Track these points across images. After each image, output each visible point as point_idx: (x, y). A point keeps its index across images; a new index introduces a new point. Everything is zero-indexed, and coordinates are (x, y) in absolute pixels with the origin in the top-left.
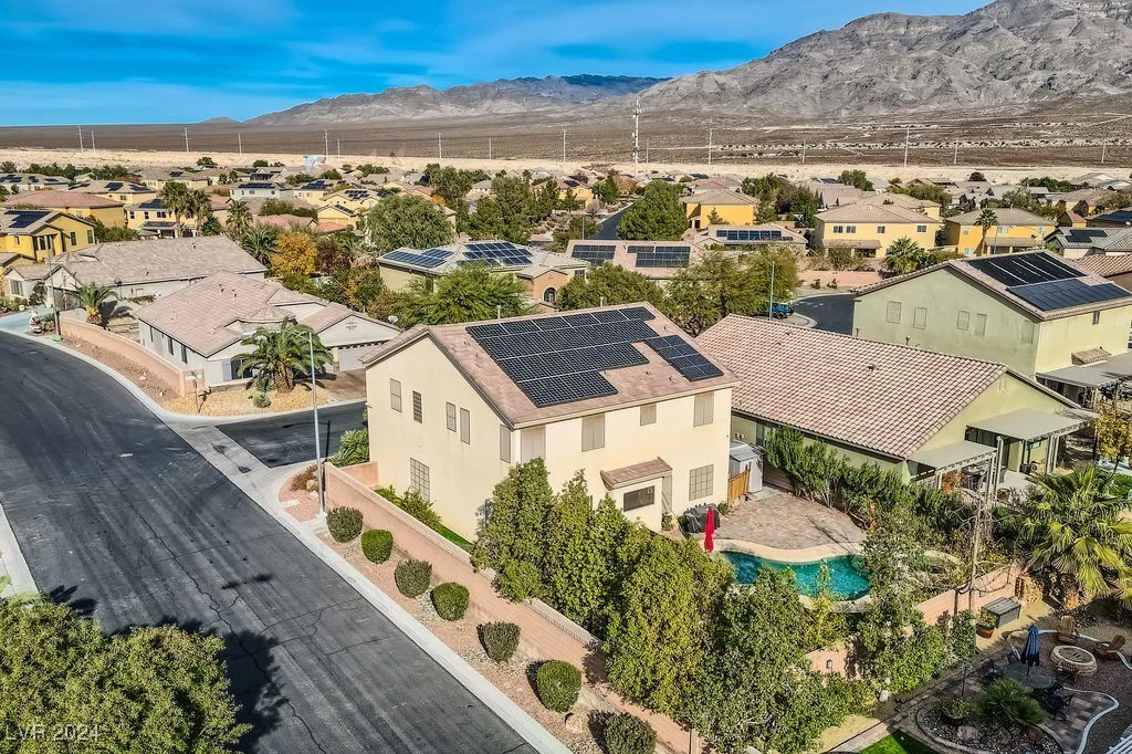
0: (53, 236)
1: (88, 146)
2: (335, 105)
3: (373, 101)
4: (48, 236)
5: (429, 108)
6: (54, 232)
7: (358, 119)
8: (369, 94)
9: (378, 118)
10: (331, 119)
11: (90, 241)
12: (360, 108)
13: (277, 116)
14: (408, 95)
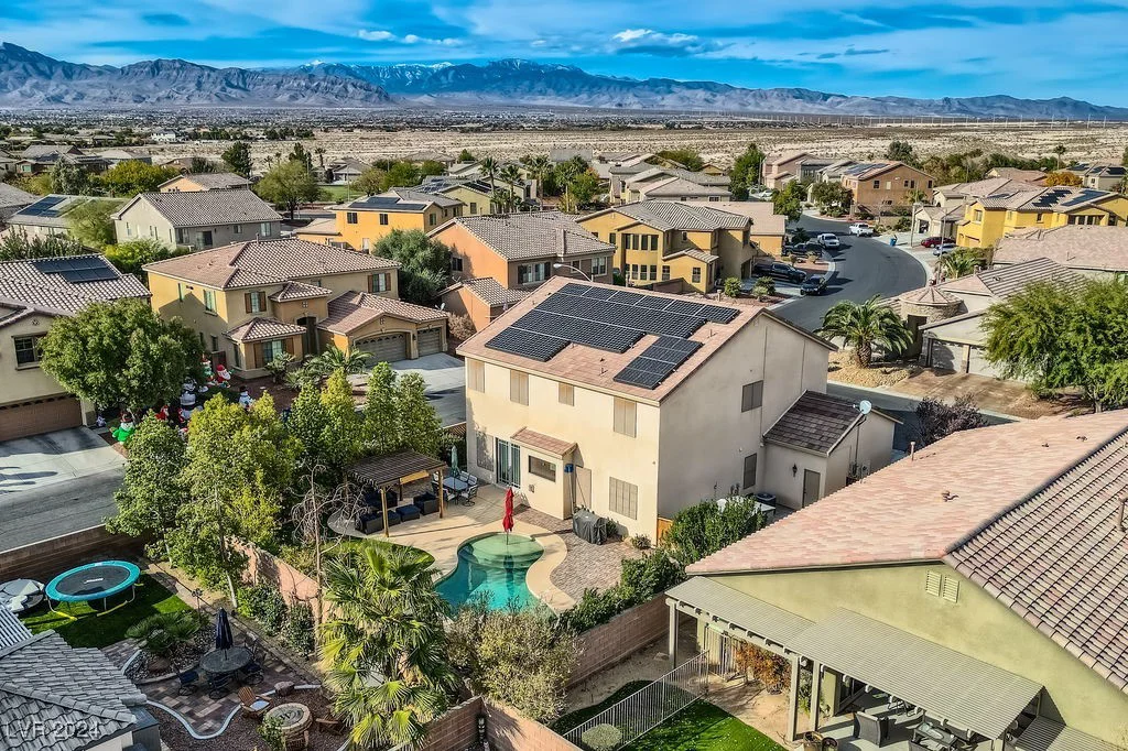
0: (1100, 217)
4: (1090, 217)
6: (1102, 212)
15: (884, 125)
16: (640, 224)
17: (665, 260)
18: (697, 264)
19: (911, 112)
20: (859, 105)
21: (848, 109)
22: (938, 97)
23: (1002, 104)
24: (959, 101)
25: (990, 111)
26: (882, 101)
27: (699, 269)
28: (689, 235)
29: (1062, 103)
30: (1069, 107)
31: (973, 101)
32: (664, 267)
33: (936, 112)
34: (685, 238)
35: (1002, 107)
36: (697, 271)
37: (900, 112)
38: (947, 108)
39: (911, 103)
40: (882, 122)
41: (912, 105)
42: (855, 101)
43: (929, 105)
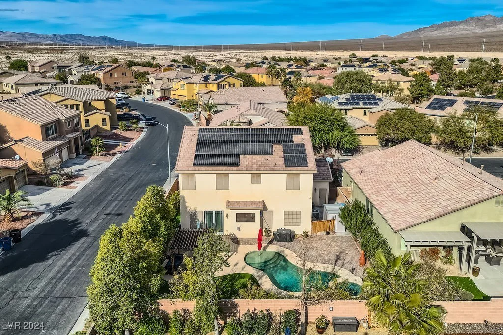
0: (226, 84)
1: (323, 49)
2: (439, 27)
3: (459, 24)
4: (224, 85)
5: (490, 26)
6: (227, 83)
7: (450, 33)
8: (457, 21)
9: (460, 33)
10: (436, 34)
11: (241, 86)
12: (452, 28)
13: (409, 34)
14: (479, 20)
15: (29, 46)
16: (68, 99)
17: (85, 117)
18: (104, 117)
19: (38, 40)
20: (11, 36)
21: (5, 38)
22: (50, 34)
23: (79, 38)
24: (60, 36)
25: (75, 41)
26: (23, 35)
27: (105, 119)
28: (92, 103)
29: (104, 38)
30: (108, 40)
31: (66, 36)
32: (86, 120)
33: (51, 41)
34: (90, 104)
35: (80, 39)
36: (104, 120)
37: (33, 40)
38: (55, 39)
39: (37, 36)
40: (28, 44)
41: (38, 37)
42: (9, 34)
43: (47, 37)
